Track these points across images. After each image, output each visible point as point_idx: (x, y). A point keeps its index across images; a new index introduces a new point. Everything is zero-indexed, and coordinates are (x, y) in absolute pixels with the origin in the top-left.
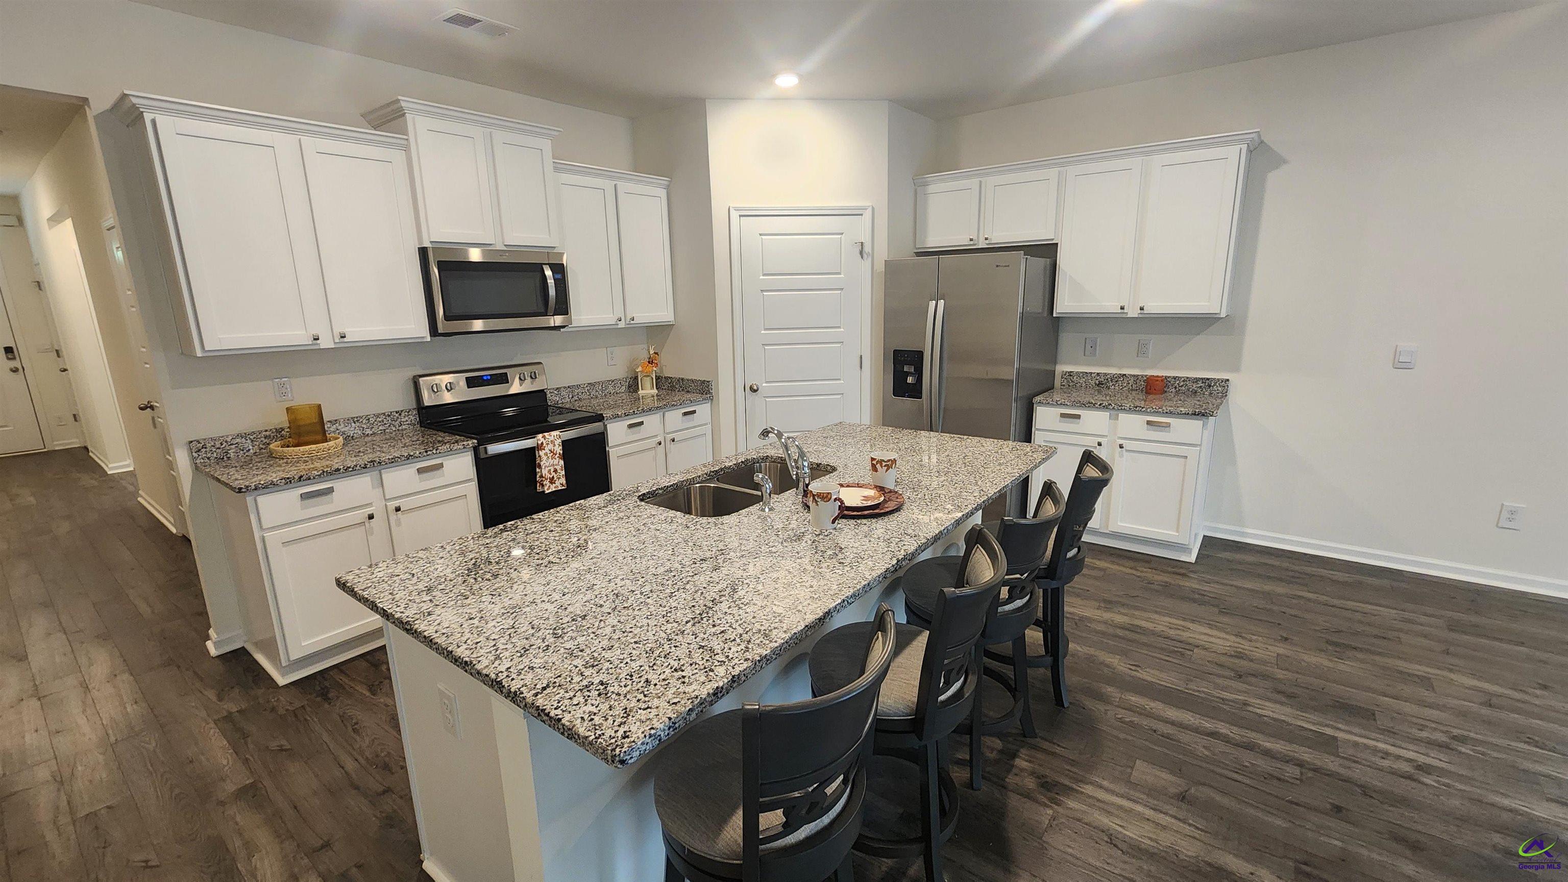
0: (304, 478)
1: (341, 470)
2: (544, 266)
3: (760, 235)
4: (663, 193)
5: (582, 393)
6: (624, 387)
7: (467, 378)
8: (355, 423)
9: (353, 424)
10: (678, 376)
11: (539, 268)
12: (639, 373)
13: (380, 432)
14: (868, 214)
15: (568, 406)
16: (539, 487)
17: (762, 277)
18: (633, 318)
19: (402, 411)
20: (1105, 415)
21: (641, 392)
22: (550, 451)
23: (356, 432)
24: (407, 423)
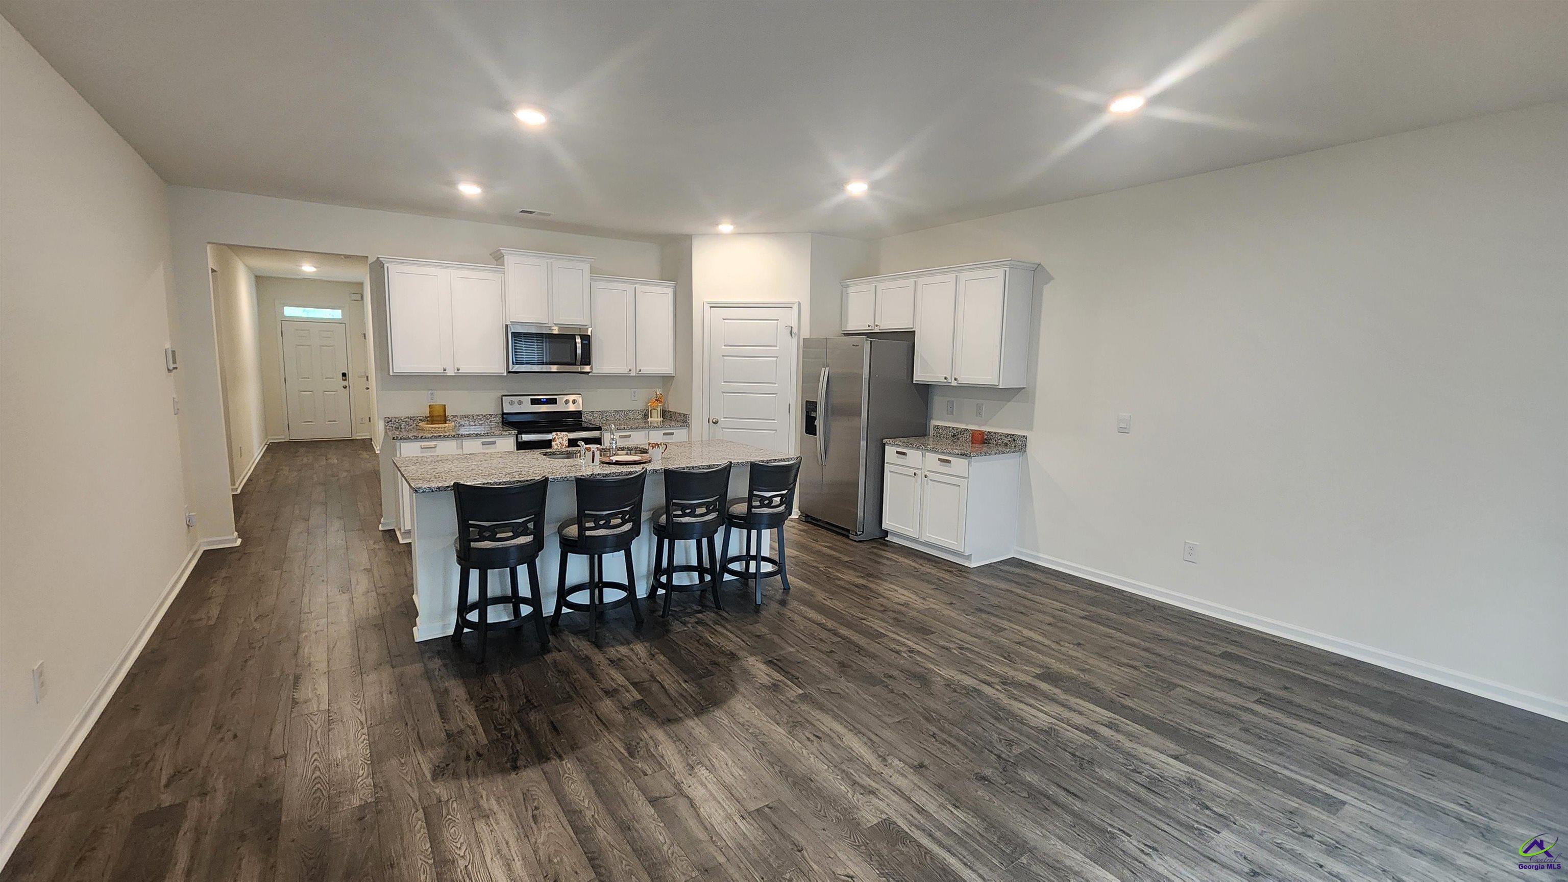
0: (424, 437)
1: (441, 437)
2: (576, 336)
3: (724, 319)
4: (670, 291)
5: (609, 416)
6: (640, 415)
7: (531, 399)
8: (466, 418)
10: (674, 410)
11: (573, 337)
12: (649, 407)
13: (478, 424)
14: (796, 307)
17: (723, 347)
18: (642, 370)
19: (492, 413)
20: (919, 453)
21: (649, 419)
22: (560, 443)
23: (465, 423)
24: (494, 421)
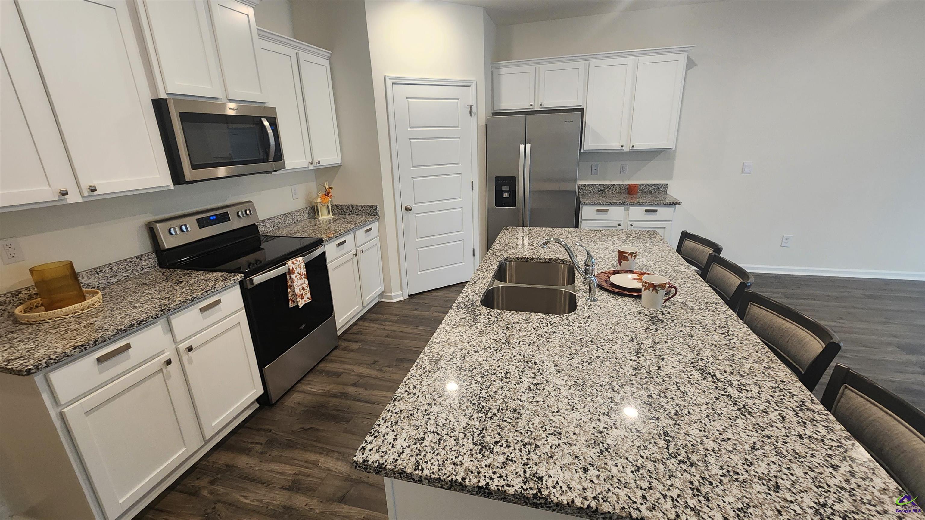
0: (99, 341)
1: (135, 325)
2: (262, 119)
3: (407, 98)
4: (327, 63)
5: (280, 222)
6: (306, 215)
7: (197, 219)
8: (98, 274)
9: (97, 275)
10: (348, 204)
11: (257, 121)
12: (319, 204)
13: (124, 278)
14: (473, 86)
15: (271, 234)
16: (291, 303)
17: (409, 129)
18: (319, 161)
19: (142, 256)
20: (622, 208)
21: (321, 218)
22: (298, 273)
23: (100, 282)
24: (148, 266)
